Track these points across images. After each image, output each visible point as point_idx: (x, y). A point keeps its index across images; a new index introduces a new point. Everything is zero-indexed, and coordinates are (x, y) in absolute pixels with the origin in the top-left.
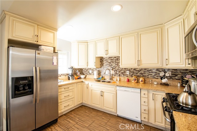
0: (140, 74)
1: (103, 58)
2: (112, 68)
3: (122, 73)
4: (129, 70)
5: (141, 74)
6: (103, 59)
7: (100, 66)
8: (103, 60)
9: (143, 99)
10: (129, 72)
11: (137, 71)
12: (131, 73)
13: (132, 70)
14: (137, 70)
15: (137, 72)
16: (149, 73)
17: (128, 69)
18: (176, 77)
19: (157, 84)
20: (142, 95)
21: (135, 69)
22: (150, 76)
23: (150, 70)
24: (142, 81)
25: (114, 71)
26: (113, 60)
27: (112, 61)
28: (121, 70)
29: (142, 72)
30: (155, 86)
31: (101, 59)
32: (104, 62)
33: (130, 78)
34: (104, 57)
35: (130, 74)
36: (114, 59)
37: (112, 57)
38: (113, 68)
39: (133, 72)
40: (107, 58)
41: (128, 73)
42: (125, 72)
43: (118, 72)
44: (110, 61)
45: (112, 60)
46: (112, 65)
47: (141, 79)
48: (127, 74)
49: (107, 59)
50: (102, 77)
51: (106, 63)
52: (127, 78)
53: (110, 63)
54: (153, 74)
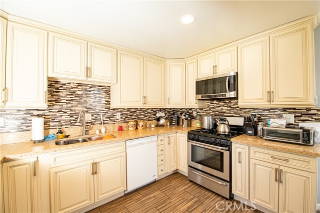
0: (135, 116)
1: (57, 82)
2: (85, 109)
3: (109, 117)
4: (121, 112)
6: (56, 86)
7: (49, 103)
8: (57, 88)
9: (160, 148)
10: (120, 115)
11: (132, 112)
12: (124, 117)
13: (125, 112)
14: (132, 110)
15: (132, 114)
16: (145, 114)
17: (119, 110)
20: (159, 142)
21: (129, 110)
22: (145, 118)
23: (146, 111)
24: (142, 126)
25: (91, 115)
26: (90, 91)
27: (86, 94)
28: (107, 112)
29: (138, 113)
32: (61, 94)
33: (124, 125)
34: (62, 81)
35: (121, 118)
36: (92, 89)
37: (86, 85)
38: (88, 108)
39: (127, 114)
40: (72, 85)
41: (118, 116)
42: (113, 116)
43: (101, 115)
44: (80, 93)
45: (86, 90)
46: (85, 101)
47: (141, 123)
48: (117, 118)
49: (72, 88)
50: (61, 132)
51: (68, 98)
52: (117, 125)
53: (80, 96)
54: (149, 115)
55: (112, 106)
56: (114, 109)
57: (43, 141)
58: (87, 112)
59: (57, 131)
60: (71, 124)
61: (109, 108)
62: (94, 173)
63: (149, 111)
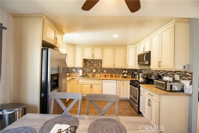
3: (101, 71)
4: (106, 69)
5: (113, 72)
7: (84, 66)
9: (118, 86)
12: (107, 71)
13: (108, 70)
14: (111, 69)
15: (111, 71)
18: (129, 73)
19: (122, 77)
20: (117, 83)
21: (109, 69)
22: (117, 73)
23: (118, 70)
30: (120, 78)
31: (85, 61)
32: (87, 63)
33: (107, 75)
34: (88, 59)
36: (96, 61)
37: (94, 60)
41: (105, 71)
42: (103, 71)
43: (99, 70)
44: (92, 63)
45: (94, 62)
46: (94, 65)
47: (114, 75)
49: (90, 61)
50: (86, 75)
51: (89, 64)
52: (104, 75)
53: (92, 64)
54: (119, 72)
55: (103, 67)
56: (103, 68)
57: (82, 76)
58: (94, 69)
59: (85, 74)
60: (90, 73)
61: (101, 68)
62: (91, 87)
63: (120, 70)
